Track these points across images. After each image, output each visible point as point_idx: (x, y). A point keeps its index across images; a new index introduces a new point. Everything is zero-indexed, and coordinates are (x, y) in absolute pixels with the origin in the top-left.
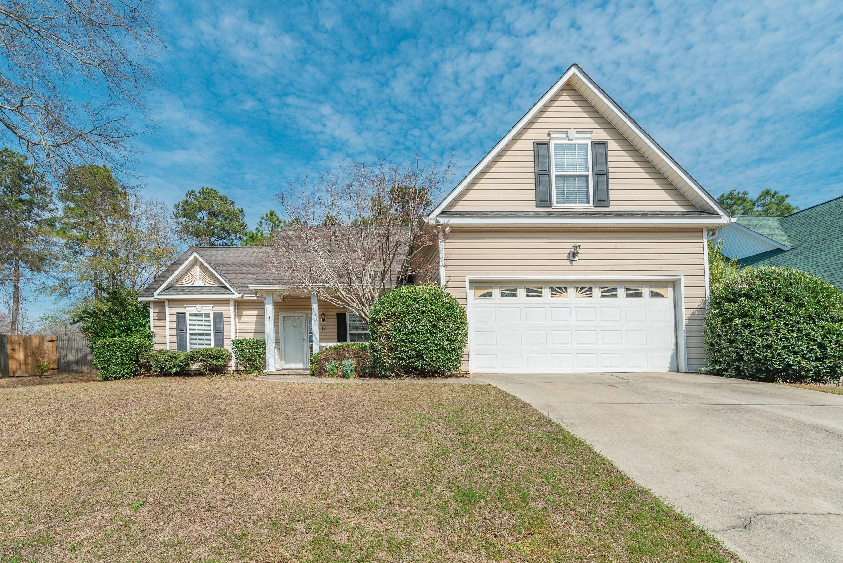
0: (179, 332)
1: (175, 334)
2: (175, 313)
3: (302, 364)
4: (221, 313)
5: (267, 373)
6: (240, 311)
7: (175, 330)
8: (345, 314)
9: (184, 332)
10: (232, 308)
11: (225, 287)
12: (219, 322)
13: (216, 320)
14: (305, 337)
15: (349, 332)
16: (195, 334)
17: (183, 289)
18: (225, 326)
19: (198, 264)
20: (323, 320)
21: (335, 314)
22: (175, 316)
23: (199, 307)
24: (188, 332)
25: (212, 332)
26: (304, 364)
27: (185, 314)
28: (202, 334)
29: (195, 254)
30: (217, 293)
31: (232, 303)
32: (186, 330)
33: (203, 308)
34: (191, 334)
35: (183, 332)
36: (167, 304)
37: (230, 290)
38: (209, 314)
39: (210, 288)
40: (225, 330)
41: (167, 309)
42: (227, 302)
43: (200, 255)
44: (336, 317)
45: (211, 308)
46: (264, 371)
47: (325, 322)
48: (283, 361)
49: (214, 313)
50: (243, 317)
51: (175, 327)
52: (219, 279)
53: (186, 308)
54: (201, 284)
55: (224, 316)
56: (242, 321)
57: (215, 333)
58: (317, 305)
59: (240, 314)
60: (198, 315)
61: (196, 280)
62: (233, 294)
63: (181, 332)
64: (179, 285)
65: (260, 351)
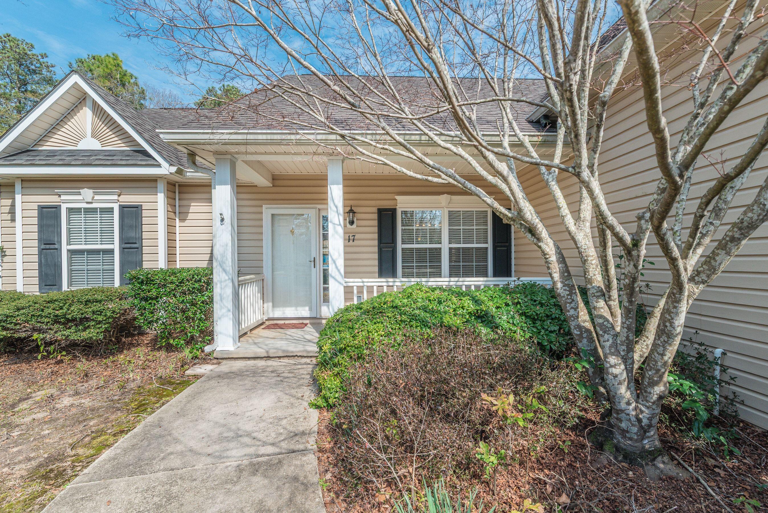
0: (43, 247)
1: (36, 251)
2: (35, 206)
3: (307, 308)
4: (136, 207)
5: (215, 355)
6: (184, 203)
7: (36, 243)
8: (393, 211)
9: (56, 246)
10: (161, 198)
11: (145, 153)
12: (131, 227)
13: (126, 221)
14: (313, 255)
15: (400, 246)
16: (81, 252)
17: (52, 154)
18: (145, 235)
19: (89, 102)
20: (352, 223)
21: (375, 210)
22: (35, 213)
23: (87, 193)
24: (65, 248)
25: (116, 247)
26: (311, 309)
27: (57, 208)
28: (97, 252)
29: (75, 78)
30: (124, 163)
31: (161, 186)
32: (60, 242)
33: (97, 197)
34: (72, 252)
35: (52, 246)
36: (18, 187)
37: (154, 159)
38: (110, 210)
39: (111, 154)
40: (145, 242)
41: (18, 198)
42: (152, 184)
43: (85, 80)
44: (376, 216)
45: (115, 197)
46: (208, 349)
47: (354, 226)
48: (270, 304)
49: (122, 208)
50: (190, 216)
51: (35, 236)
52: (131, 136)
53: (60, 196)
54: (95, 145)
55: (145, 213)
56: (187, 223)
57: (122, 250)
58: (341, 186)
59: (183, 210)
60: (87, 211)
61: (85, 136)
62: (159, 166)
63: (48, 246)
64: (46, 147)
65: (200, 298)
